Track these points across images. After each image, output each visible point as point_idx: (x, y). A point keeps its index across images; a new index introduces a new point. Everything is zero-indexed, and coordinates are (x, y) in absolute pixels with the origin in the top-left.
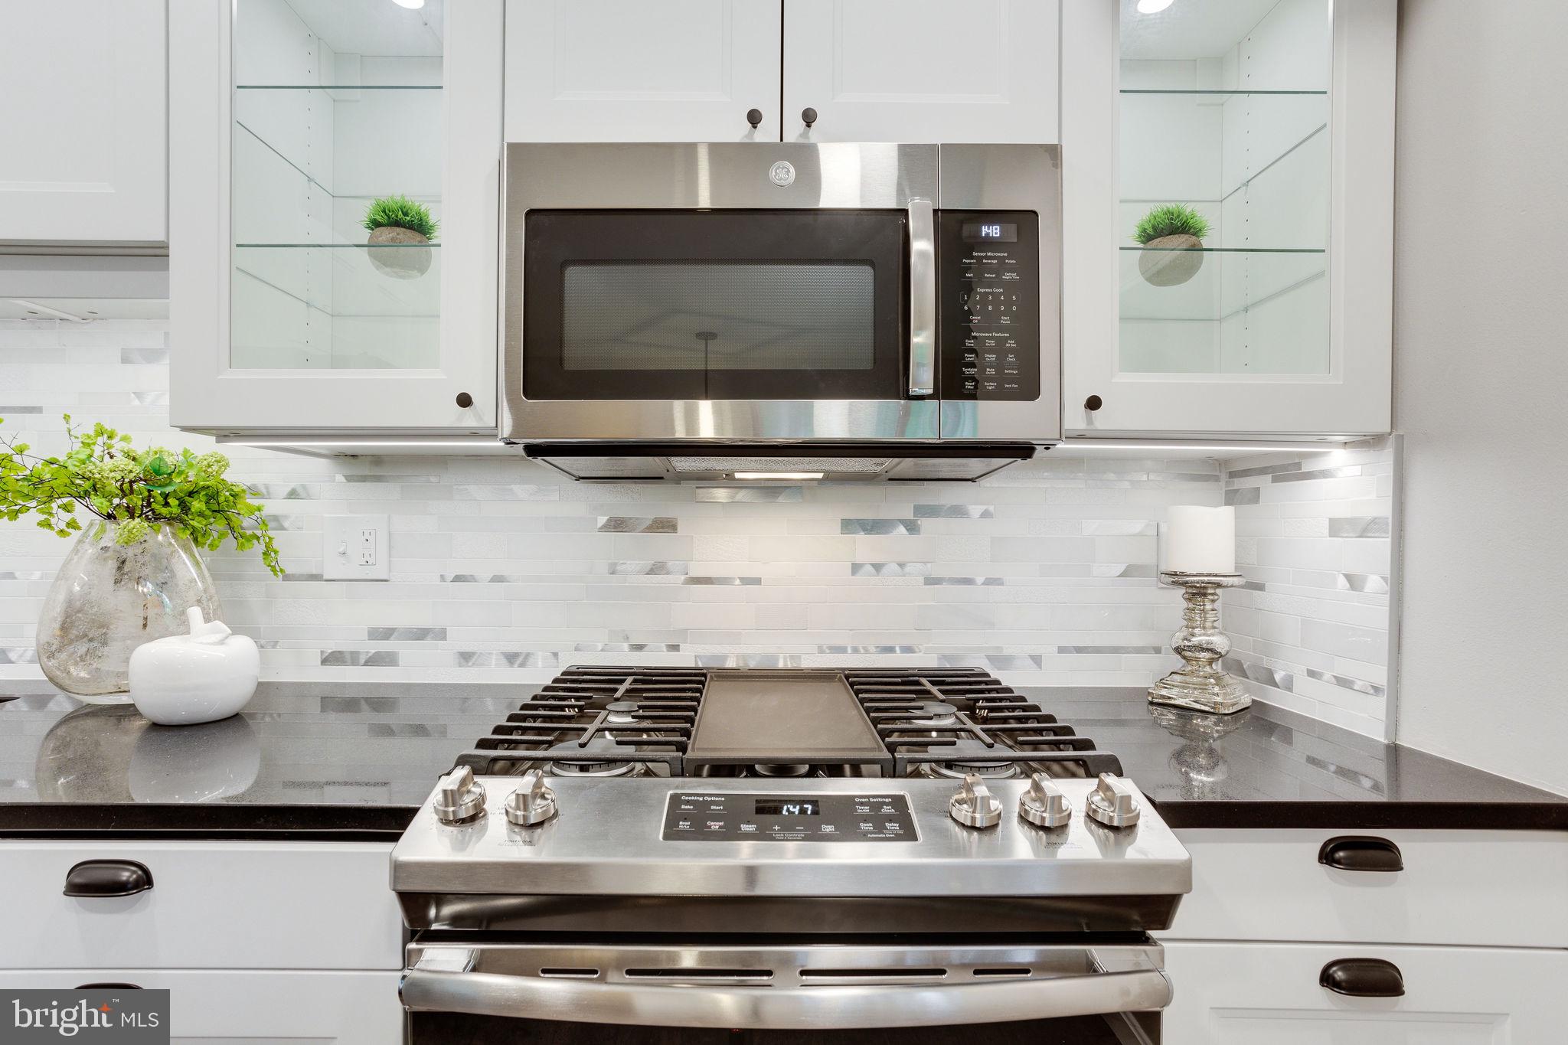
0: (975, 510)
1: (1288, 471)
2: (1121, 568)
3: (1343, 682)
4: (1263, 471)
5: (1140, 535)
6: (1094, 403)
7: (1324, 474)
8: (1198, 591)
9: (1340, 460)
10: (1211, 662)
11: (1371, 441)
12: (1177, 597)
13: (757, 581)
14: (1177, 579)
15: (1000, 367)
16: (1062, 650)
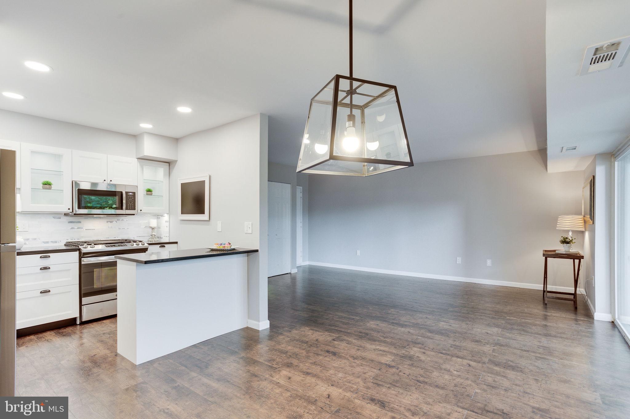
0: (121, 220)
1: (162, 216)
2: (144, 226)
3: (166, 237)
4: (160, 215)
5: (147, 223)
6: (141, 210)
7: (165, 216)
8: (153, 229)
9: (166, 215)
10: (154, 236)
11: (167, 214)
12: (151, 230)
13: (94, 229)
14: (151, 227)
15: (132, 207)
16: (137, 237)
